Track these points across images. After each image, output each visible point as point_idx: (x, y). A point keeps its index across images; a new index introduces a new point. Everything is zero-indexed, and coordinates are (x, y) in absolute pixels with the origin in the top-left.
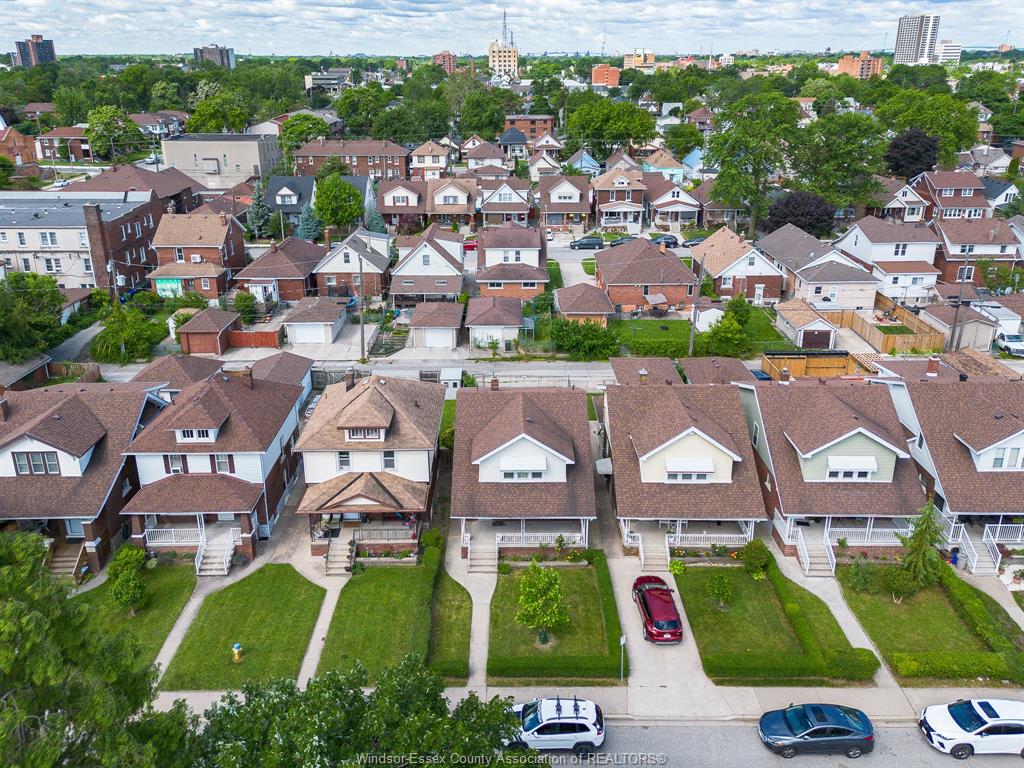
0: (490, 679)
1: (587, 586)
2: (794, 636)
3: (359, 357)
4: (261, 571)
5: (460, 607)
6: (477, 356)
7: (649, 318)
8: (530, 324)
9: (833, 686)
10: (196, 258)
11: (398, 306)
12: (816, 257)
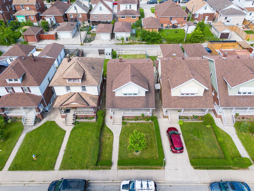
0: (119, 166)
1: (151, 129)
2: (220, 149)
3: (80, 43)
4: (45, 124)
5: (109, 138)
6: (117, 43)
7: (171, 29)
8: (134, 31)
9: (234, 169)
10: (28, 8)
11: (93, 25)
12: (227, 6)
